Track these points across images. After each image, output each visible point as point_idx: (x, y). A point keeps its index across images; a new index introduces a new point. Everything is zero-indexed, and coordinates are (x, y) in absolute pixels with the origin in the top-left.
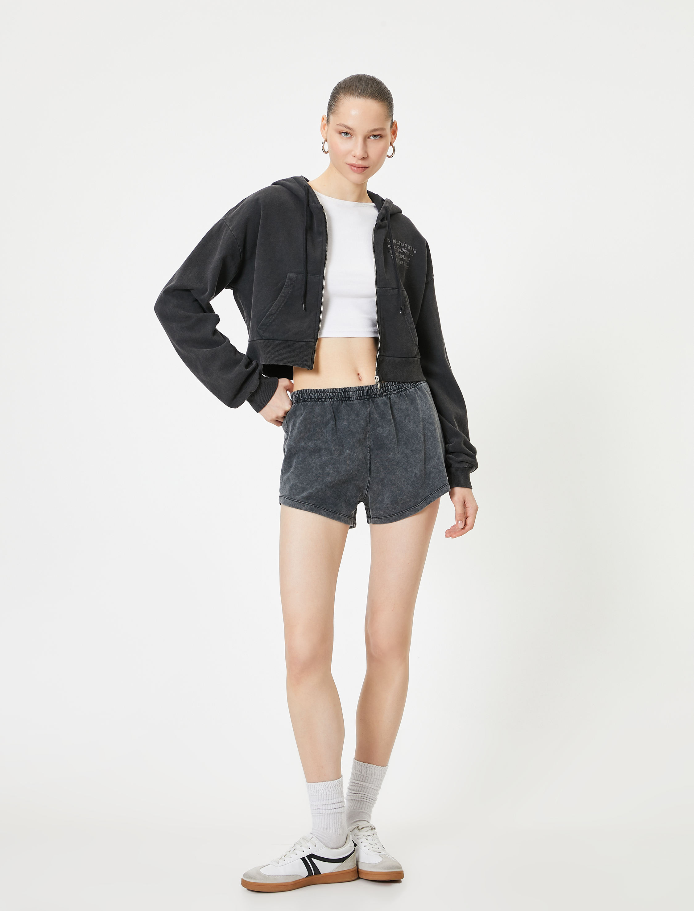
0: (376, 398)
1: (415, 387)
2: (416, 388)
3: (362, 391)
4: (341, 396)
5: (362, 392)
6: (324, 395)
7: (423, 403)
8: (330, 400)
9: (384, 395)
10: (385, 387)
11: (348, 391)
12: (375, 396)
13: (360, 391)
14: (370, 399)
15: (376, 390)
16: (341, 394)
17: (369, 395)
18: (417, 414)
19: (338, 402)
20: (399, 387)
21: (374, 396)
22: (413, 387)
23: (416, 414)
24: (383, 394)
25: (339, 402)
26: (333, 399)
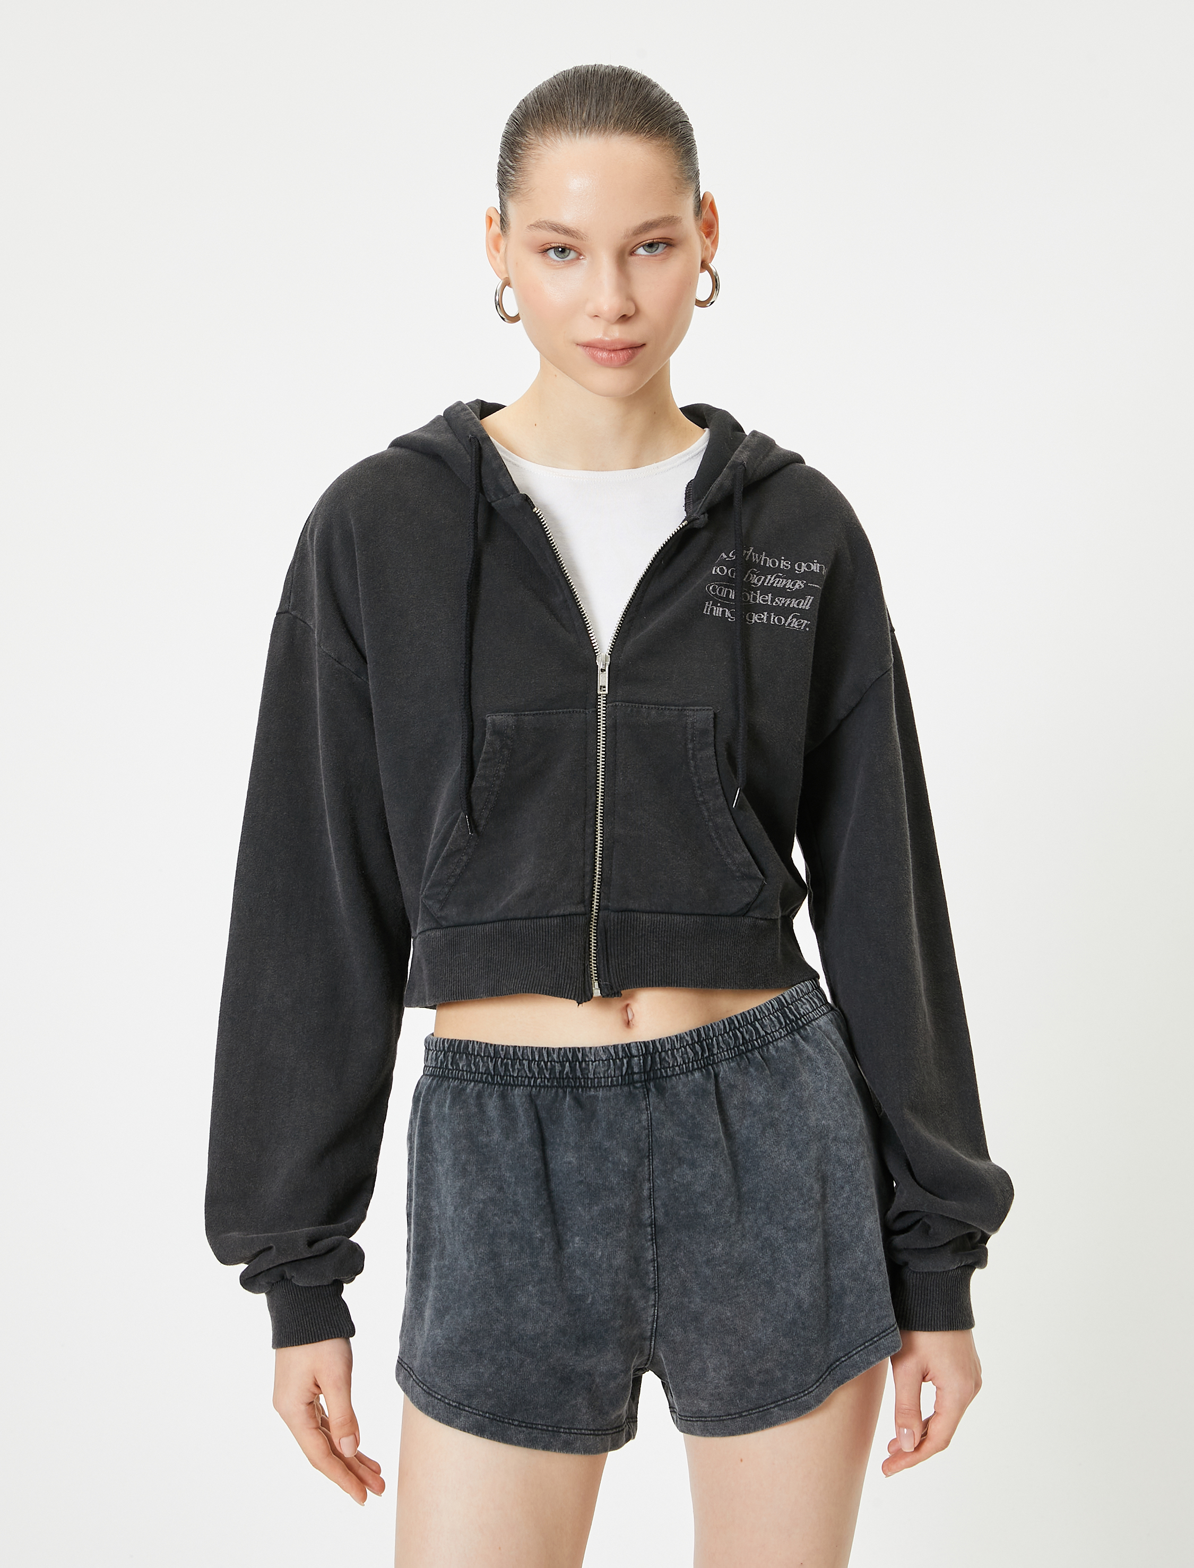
0: (670, 1077)
1: (795, 1033)
2: (798, 1037)
3: (625, 1061)
4: (561, 1072)
5: (627, 1062)
6: (513, 1066)
7: (821, 1081)
8: (529, 1082)
9: (696, 1067)
10: (702, 1042)
11: (584, 1060)
12: (669, 1073)
13: (621, 1060)
14: (652, 1084)
15: (673, 1054)
16: (563, 1067)
17: (648, 1069)
18: (800, 1117)
19: (554, 1090)
20: (743, 1038)
21: (666, 1072)
22: (788, 1033)
23: (797, 1118)
24: (693, 1066)
25: (557, 1091)
26: (539, 1081)
